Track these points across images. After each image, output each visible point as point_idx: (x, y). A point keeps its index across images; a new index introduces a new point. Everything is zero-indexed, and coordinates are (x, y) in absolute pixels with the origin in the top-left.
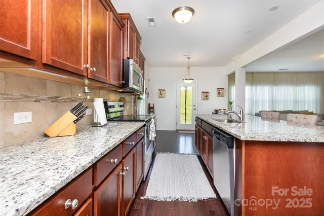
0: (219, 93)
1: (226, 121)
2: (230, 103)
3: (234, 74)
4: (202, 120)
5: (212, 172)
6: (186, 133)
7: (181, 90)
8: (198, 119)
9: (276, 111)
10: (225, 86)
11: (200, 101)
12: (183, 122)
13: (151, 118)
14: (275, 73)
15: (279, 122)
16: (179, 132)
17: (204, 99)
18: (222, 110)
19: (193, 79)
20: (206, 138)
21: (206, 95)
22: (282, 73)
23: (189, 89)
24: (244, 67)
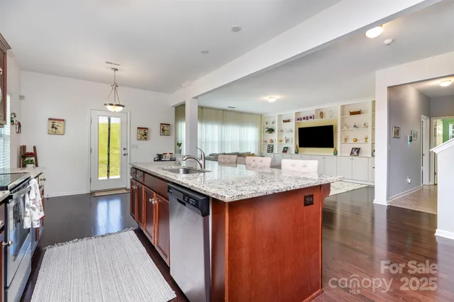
0: (163, 130)
1: (181, 171)
2: (178, 144)
3: (183, 105)
4: (145, 172)
5: (166, 257)
6: (109, 195)
7: (100, 122)
8: (135, 170)
9: (225, 154)
10: (171, 121)
11: (135, 141)
12: (103, 177)
13: (28, 179)
14: (224, 110)
15: (236, 166)
16: (97, 194)
17: (141, 139)
18: (168, 155)
19: (123, 106)
20: (154, 201)
21: (144, 133)
22: (230, 111)
23: (115, 121)
24: (196, 98)
